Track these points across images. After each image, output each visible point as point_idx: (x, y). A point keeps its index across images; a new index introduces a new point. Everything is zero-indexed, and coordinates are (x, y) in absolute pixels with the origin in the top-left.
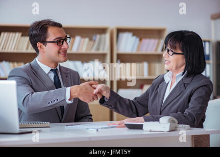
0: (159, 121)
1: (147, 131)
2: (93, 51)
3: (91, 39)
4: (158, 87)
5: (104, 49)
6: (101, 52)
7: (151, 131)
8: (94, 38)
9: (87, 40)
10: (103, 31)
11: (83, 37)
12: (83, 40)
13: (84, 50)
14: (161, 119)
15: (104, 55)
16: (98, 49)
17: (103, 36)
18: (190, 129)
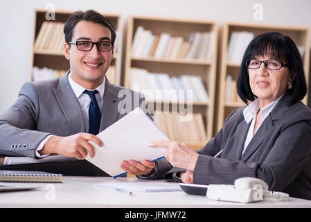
0: (233, 184)
1: (213, 200)
2: (189, 60)
3: (186, 40)
4: (235, 129)
5: (206, 57)
6: (201, 61)
7: (219, 200)
8: (191, 39)
9: (179, 41)
10: (206, 28)
11: (174, 35)
12: (173, 40)
13: (173, 57)
14: (237, 182)
15: (206, 67)
16: (196, 57)
17: (206, 36)
18: (289, 201)
